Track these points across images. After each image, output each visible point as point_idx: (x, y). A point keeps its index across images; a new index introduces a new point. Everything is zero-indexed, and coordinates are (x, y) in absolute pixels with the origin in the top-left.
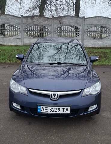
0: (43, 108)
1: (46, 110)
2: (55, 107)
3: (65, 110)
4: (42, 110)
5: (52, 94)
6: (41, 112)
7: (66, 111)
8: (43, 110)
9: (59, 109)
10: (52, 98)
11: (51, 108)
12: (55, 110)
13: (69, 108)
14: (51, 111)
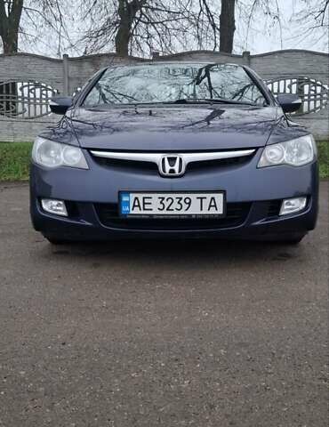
0: (136, 198)
1: (146, 207)
2: (174, 196)
3: (206, 203)
4: (134, 206)
5: (163, 160)
6: (132, 212)
7: (210, 206)
8: (139, 206)
9: (188, 201)
10: (164, 171)
11: (163, 199)
12: (175, 205)
13: (219, 198)
14: (161, 207)
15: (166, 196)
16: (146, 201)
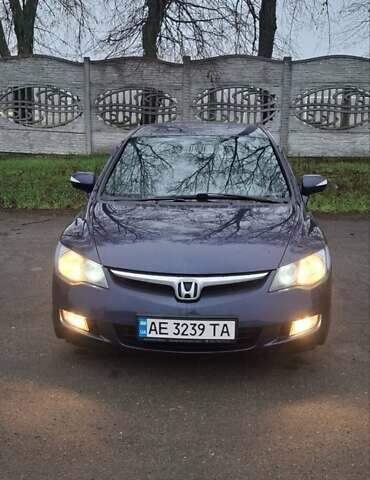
0: (153, 323)
1: (163, 331)
2: (188, 322)
3: (219, 329)
4: (151, 330)
5: (180, 284)
6: (149, 336)
7: (223, 332)
8: (155, 330)
9: (201, 327)
10: (180, 295)
11: (178, 324)
12: (190, 331)
13: (231, 325)
14: (177, 331)
15: (181, 322)
16: (163, 326)
